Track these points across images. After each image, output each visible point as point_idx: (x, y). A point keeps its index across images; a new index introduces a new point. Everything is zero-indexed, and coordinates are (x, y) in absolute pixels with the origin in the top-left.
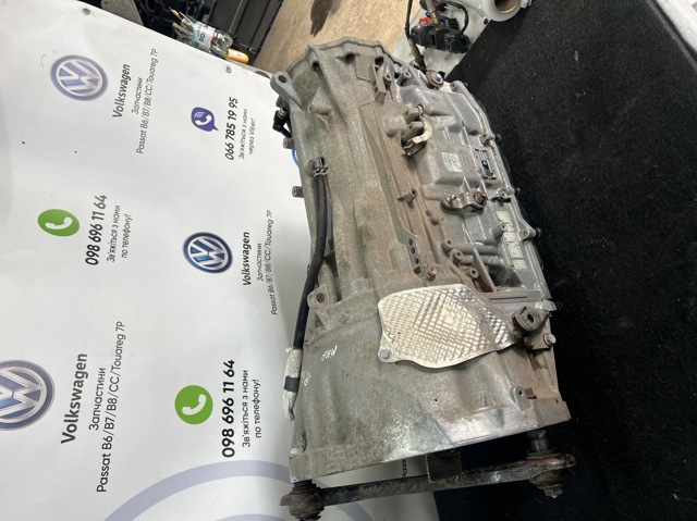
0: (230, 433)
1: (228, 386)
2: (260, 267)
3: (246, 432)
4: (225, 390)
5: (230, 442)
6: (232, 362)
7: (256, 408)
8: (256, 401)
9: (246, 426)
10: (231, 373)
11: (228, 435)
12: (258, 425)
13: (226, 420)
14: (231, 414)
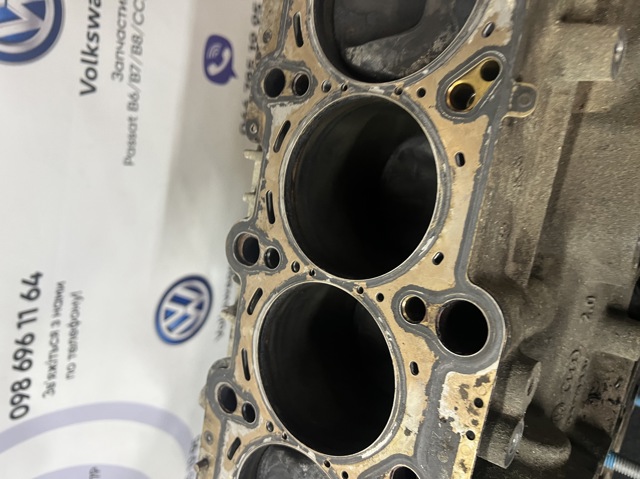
0: (25, 384)
1: (26, 317)
2: (121, 42)
3: (52, 376)
4: (19, 325)
5: (22, 397)
6: (37, 276)
7: (73, 334)
8: (74, 324)
9: (52, 368)
10: (33, 294)
11: (21, 388)
12: (72, 361)
13: (20, 368)
14: (28, 356)
